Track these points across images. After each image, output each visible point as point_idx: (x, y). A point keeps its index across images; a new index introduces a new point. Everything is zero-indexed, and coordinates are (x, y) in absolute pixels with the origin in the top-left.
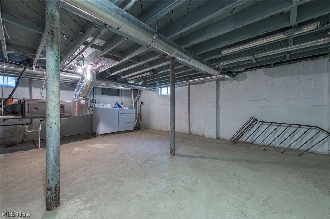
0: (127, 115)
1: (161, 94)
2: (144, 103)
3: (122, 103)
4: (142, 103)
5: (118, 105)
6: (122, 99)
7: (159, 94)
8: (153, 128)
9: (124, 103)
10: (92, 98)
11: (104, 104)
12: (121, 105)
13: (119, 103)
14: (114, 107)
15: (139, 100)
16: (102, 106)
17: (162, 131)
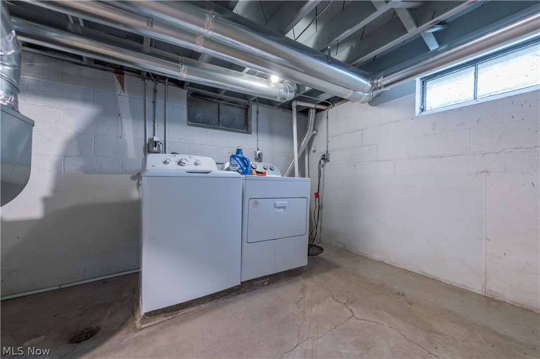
0: (279, 202)
1: (422, 110)
2: (331, 158)
3: (259, 158)
4: (325, 158)
5: (243, 159)
6: (260, 143)
7: (418, 111)
8: (376, 256)
9: (264, 157)
10: (149, 135)
11: (187, 157)
12: (253, 163)
13: (248, 154)
14: (228, 169)
15: (313, 149)
16: (180, 163)
17: (435, 282)
